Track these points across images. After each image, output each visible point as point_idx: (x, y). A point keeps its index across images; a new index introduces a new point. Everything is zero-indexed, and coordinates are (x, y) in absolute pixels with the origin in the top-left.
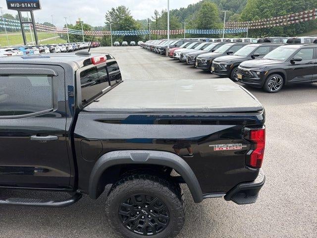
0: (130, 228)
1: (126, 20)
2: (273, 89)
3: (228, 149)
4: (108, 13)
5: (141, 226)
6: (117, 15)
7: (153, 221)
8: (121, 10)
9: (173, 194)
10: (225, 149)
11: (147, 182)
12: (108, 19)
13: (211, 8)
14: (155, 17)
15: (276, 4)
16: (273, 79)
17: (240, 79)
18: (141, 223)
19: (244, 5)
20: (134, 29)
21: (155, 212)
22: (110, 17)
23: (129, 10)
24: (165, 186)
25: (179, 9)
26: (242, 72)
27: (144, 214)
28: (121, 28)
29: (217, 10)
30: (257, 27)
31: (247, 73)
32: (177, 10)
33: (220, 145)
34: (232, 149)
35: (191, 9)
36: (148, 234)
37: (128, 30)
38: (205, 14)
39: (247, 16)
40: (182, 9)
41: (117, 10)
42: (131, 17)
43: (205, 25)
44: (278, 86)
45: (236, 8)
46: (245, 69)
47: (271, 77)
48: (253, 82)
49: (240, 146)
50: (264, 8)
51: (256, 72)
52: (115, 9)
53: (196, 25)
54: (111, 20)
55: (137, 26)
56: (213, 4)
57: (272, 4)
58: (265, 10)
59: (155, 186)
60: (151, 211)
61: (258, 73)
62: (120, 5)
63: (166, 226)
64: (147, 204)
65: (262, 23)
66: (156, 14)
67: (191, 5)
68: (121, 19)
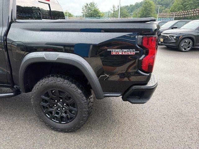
0: (49, 117)
1: (94, 11)
2: (185, 49)
3: (123, 54)
4: (84, 6)
5: (57, 116)
6: (89, 7)
7: (66, 113)
8: (92, 4)
9: (79, 90)
10: (120, 53)
11: (59, 79)
12: (84, 10)
13: (150, 4)
14: (113, 10)
15: (195, 3)
16: (185, 42)
17: (162, 42)
18: (58, 113)
19: (173, 3)
20: (99, 16)
21: (67, 105)
22: (85, 9)
23: (97, 5)
24: (72, 83)
25: (129, 5)
26: (164, 37)
27: (59, 107)
28: (91, 16)
29: (154, 6)
30: (180, 16)
31: (167, 37)
32: (128, 6)
33: (117, 50)
34: (127, 54)
35: (137, 6)
36: (62, 122)
37: (96, 17)
38: (146, 8)
39: (174, 10)
40: (131, 6)
41: (89, 4)
42: (98, 9)
43: (145, 15)
44: (188, 47)
45: (167, 5)
46: (165, 35)
47: (184, 41)
48: (170, 44)
49: (134, 51)
50: (186, 5)
51: (173, 36)
52: (88, 4)
53: (139, 15)
54: (85, 11)
55: (101, 15)
56: (151, 2)
57: (192, 2)
58: (187, 6)
59: (65, 83)
60: (65, 104)
61: (175, 37)
62: (92, 2)
63: (76, 117)
64: (61, 98)
65: (183, 14)
66: (114, 7)
67: (137, 3)
68: (91, 10)
